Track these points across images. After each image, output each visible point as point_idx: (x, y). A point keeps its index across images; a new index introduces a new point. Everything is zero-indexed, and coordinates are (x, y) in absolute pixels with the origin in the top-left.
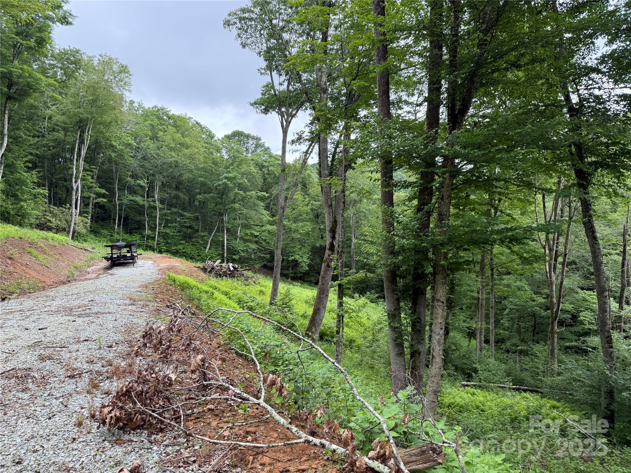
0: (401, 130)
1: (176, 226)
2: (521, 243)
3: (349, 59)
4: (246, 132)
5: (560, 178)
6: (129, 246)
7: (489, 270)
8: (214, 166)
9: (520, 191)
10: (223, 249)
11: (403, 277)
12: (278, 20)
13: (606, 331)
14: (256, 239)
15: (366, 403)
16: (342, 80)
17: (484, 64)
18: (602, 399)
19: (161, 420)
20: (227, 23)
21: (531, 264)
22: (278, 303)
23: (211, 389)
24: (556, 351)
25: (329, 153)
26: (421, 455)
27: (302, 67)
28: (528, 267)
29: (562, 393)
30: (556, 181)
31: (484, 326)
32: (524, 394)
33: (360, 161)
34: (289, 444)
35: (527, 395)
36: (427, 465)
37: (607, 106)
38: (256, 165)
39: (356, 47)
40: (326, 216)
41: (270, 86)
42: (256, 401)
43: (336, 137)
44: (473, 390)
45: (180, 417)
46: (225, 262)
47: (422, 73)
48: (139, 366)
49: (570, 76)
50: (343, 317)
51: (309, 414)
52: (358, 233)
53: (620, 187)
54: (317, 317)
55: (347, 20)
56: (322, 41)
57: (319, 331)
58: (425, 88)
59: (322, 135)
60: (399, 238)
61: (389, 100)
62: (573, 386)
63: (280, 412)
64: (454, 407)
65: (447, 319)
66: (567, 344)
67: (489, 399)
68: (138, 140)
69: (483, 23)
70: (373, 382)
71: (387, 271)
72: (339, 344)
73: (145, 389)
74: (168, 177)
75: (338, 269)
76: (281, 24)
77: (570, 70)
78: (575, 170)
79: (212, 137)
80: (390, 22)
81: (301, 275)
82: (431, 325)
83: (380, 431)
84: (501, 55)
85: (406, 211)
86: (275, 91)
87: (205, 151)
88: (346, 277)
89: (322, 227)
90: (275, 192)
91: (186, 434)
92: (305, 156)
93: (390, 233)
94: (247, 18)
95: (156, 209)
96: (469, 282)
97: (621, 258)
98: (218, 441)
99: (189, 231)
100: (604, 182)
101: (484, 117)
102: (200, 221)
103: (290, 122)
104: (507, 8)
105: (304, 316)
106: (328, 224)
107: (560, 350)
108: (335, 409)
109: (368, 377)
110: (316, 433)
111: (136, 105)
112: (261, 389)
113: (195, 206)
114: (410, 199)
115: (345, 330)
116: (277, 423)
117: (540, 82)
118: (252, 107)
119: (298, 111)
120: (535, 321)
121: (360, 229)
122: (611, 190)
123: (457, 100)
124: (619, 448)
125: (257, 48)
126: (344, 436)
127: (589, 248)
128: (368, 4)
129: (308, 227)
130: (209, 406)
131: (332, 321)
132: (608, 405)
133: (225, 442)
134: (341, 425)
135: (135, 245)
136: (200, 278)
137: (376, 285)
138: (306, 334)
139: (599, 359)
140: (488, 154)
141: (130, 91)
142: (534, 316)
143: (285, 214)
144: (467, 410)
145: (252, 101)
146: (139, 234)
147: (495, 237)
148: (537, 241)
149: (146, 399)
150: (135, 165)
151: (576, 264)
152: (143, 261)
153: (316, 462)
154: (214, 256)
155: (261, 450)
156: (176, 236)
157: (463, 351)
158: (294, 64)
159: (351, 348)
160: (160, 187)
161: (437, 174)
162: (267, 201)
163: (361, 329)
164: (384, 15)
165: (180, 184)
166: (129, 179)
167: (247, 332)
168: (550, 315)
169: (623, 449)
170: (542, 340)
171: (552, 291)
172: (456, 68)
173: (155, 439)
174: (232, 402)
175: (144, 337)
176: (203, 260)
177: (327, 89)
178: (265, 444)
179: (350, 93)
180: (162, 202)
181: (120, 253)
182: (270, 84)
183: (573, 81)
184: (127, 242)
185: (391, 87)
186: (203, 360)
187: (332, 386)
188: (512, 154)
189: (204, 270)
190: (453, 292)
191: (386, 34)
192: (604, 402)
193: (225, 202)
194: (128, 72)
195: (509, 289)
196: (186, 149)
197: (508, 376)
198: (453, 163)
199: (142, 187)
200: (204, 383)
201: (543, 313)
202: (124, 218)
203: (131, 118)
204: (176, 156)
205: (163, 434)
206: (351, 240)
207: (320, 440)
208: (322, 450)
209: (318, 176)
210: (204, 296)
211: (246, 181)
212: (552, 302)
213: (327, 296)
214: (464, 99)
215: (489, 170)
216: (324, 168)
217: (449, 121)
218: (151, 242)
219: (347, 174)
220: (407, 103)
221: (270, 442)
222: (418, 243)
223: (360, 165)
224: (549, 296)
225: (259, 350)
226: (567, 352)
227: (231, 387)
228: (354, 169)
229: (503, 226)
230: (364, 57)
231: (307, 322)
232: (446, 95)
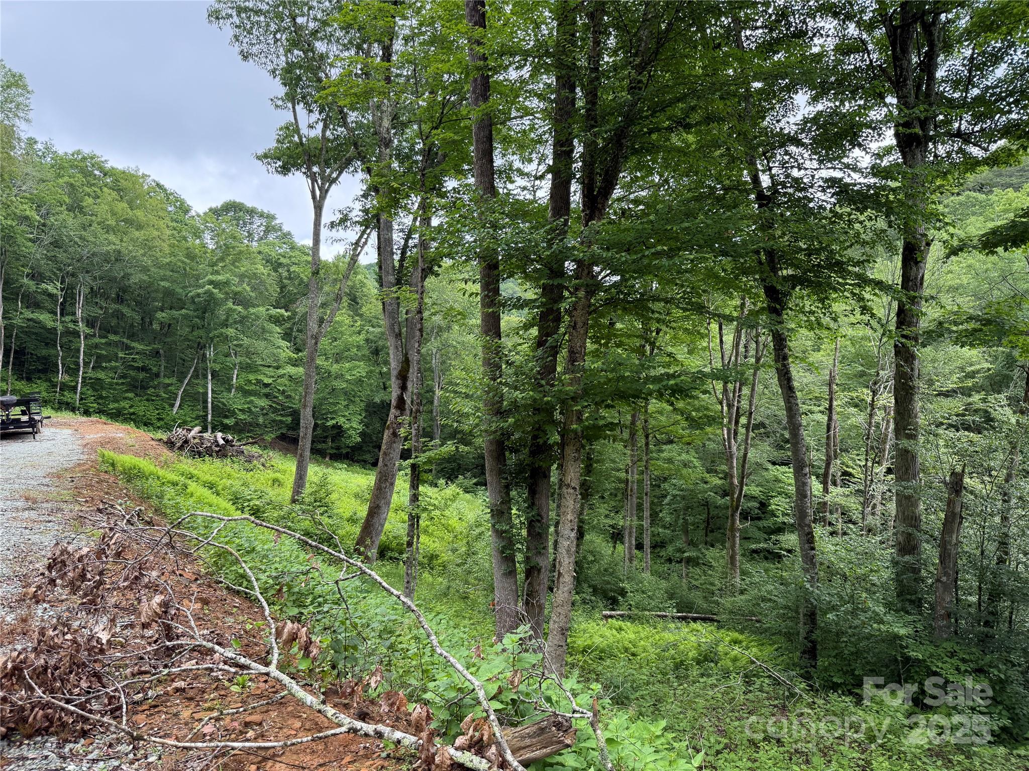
0: (513, 216)
1: (116, 367)
2: (687, 396)
3: (427, 94)
4: (249, 204)
5: (743, 299)
6: (25, 402)
7: (643, 437)
8: (188, 261)
9: (687, 318)
10: (206, 407)
11: (516, 451)
12: (306, 18)
13: (806, 525)
14: (267, 390)
15: (452, 659)
16: (415, 127)
17: (638, 119)
18: (801, 625)
19: (82, 716)
20: (215, 15)
21: (702, 429)
22: (307, 500)
23: (180, 653)
24: (738, 557)
25: (396, 247)
26: (539, 735)
27: (348, 100)
28: (697, 432)
29: (747, 620)
30: (739, 303)
31: (636, 523)
32: (693, 625)
33: (447, 262)
34: (320, 738)
35: (697, 626)
36: (548, 750)
37: (808, 194)
38: (267, 261)
39: (438, 76)
40: (391, 352)
41: (292, 129)
42: (263, 669)
43: (408, 220)
44: (620, 623)
45: (120, 708)
46: (210, 430)
47: (543, 127)
48: (43, 620)
49: (759, 145)
50: (418, 518)
51: (356, 684)
52: (445, 380)
53: (825, 314)
54: (375, 520)
55: (423, 29)
56: (382, 60)
57: (377, 543)
58: (549, 150)
59: (384, 217)
60: (510, 388)
61: (492, 166)
62: (762, 608)
63: (306, 684)
64: (592, 652)
65: (581, 514)
66: (753, 546)
67: (642, 635)
68: (43, 211)
69: (636, 55)
70: (466, 622)
71: (491, 442)
72: (411, 563)
73: (52, 662)
74: (101, 278)
75: (411, 439)
76: (312, 25)
77: (759, 137)
78: (766, 288)
79: (187, 211)
80: (493, 40)
81: (349, 450)
82: (557, 525)
83: (474, 702)
84: (663, 107)
85: (520, 345)
86: (300, 138)
87: (173, 235)
88: (424, 452)
89: (385, 369)
90: (301, 309)
91: (132, 736)
92: (355, 249)
93: (495, 380)
94: (251, 10)
95: (79, 337)
96: (613, 456)
97: (826, 418)
98: (193, 745)
99: (142, 375)
100: (803, 307)
101: (637, 202)
102: (162, 358)
103: (327, 191)
104: (672, 35)
105: (352, 520)
106: (394, 365)
107: (743, 555)
108: (401, 671)
109: (458, 615)
110: (368, 714)
111: (39, 146)
112: (272, 648)
113: (153, 331)
114: (527, 327)
115: (421, 540)
116: (300, 703)
117: (718, 153)
118: (260, 163)
119: (340, 173)
120: (709, 513)
121: (448, 373)
122: (813, 319)
123: (597, 173)
124: (823, 695)
125: (269, 63)
126: (415, 715)
127: (783, 404)
128: (458, 7)
129: (361, 369)
130: (175, 685)
131: (400, 525)
132: (808, 633)
133: (205, 744)
134: (410, 698)
135: (36, 400)
136: (162, 459)
137: (473, 464)
138: (355, 550)
139: (797, 567)
140: (641, 259)
141: (27, 121)
142: (707, 505)
143: (320, 346)
144: (612, 656)
145: (260, 152)
146: (46, 381)
147: (651, 387)
148: (710, 394)
149: (55, 679)
150: (38, 256)
151: (765, 427)
152: (53, 430)
153: (368, 763)
154: (189, 419)
155: (271, 752)
156: (117, 384)
157: (604, 562)
158: (333, 95)
159: (432, 569)
160: (86, 297)
161: (567, 289)
162: (288, 325)
163: (449, 537)
164: (485, 27)
165: (124, 291)
166: (25, 280)
167: (248, 552)
168: (729, 503)
169: (828, 696)
170: (718, 541)
171: (731, 467)
172: (596, 122)
173: (71, 750)
174: (220, 673)
175: (50, 568)
176: (168, 428)
177: (391, 141)
178: (279, 741)
179: (430, 150)
180: (90, 323)
181: (8, 415)
182: (291, 124)
183: (764, 154)
184: (22, 396)
185: (495, 145)
186: (165, 605)
187: (397, 633)
188: (677, 260)
189: (170, 444)
190: (590, 472)
191: (487, 59)
192: (802, 630)
193: (209, 324)
194: (25, 87)
195: (671, 466)
196: (137, 230)
197: (671, 599)
198: (590, 272)
199: (51, 295)
200: (168, 643)
201: (720, 501)
202: (16, 352)
203: (29, 170)
204: (118, 242)
205: (88, 741)
206: (434, 392)
207: (375, 726)
208: (377, 742)
209: (376, 285)
210: (170, 492)
211: (248, 288)
212: (732, 483)
213: (392, 484)
214: (607, 171)
215: (642, 285)
216: (388, 272)
217: (584, 206)
218: (68, 396)
219: (425, 283)
220: (521, 173)
221: (288, 737)
222: (537, 396)
223: (447, 269)
224: (727, 476)
225: (271, 581)
226: (753, 559)
227: (217, 647)
228: (437, 275)
229: (662, 371)
230: (452, 93)
231: (357, 530)
232: (580, 164)
